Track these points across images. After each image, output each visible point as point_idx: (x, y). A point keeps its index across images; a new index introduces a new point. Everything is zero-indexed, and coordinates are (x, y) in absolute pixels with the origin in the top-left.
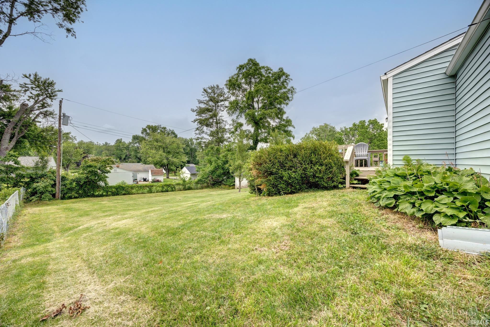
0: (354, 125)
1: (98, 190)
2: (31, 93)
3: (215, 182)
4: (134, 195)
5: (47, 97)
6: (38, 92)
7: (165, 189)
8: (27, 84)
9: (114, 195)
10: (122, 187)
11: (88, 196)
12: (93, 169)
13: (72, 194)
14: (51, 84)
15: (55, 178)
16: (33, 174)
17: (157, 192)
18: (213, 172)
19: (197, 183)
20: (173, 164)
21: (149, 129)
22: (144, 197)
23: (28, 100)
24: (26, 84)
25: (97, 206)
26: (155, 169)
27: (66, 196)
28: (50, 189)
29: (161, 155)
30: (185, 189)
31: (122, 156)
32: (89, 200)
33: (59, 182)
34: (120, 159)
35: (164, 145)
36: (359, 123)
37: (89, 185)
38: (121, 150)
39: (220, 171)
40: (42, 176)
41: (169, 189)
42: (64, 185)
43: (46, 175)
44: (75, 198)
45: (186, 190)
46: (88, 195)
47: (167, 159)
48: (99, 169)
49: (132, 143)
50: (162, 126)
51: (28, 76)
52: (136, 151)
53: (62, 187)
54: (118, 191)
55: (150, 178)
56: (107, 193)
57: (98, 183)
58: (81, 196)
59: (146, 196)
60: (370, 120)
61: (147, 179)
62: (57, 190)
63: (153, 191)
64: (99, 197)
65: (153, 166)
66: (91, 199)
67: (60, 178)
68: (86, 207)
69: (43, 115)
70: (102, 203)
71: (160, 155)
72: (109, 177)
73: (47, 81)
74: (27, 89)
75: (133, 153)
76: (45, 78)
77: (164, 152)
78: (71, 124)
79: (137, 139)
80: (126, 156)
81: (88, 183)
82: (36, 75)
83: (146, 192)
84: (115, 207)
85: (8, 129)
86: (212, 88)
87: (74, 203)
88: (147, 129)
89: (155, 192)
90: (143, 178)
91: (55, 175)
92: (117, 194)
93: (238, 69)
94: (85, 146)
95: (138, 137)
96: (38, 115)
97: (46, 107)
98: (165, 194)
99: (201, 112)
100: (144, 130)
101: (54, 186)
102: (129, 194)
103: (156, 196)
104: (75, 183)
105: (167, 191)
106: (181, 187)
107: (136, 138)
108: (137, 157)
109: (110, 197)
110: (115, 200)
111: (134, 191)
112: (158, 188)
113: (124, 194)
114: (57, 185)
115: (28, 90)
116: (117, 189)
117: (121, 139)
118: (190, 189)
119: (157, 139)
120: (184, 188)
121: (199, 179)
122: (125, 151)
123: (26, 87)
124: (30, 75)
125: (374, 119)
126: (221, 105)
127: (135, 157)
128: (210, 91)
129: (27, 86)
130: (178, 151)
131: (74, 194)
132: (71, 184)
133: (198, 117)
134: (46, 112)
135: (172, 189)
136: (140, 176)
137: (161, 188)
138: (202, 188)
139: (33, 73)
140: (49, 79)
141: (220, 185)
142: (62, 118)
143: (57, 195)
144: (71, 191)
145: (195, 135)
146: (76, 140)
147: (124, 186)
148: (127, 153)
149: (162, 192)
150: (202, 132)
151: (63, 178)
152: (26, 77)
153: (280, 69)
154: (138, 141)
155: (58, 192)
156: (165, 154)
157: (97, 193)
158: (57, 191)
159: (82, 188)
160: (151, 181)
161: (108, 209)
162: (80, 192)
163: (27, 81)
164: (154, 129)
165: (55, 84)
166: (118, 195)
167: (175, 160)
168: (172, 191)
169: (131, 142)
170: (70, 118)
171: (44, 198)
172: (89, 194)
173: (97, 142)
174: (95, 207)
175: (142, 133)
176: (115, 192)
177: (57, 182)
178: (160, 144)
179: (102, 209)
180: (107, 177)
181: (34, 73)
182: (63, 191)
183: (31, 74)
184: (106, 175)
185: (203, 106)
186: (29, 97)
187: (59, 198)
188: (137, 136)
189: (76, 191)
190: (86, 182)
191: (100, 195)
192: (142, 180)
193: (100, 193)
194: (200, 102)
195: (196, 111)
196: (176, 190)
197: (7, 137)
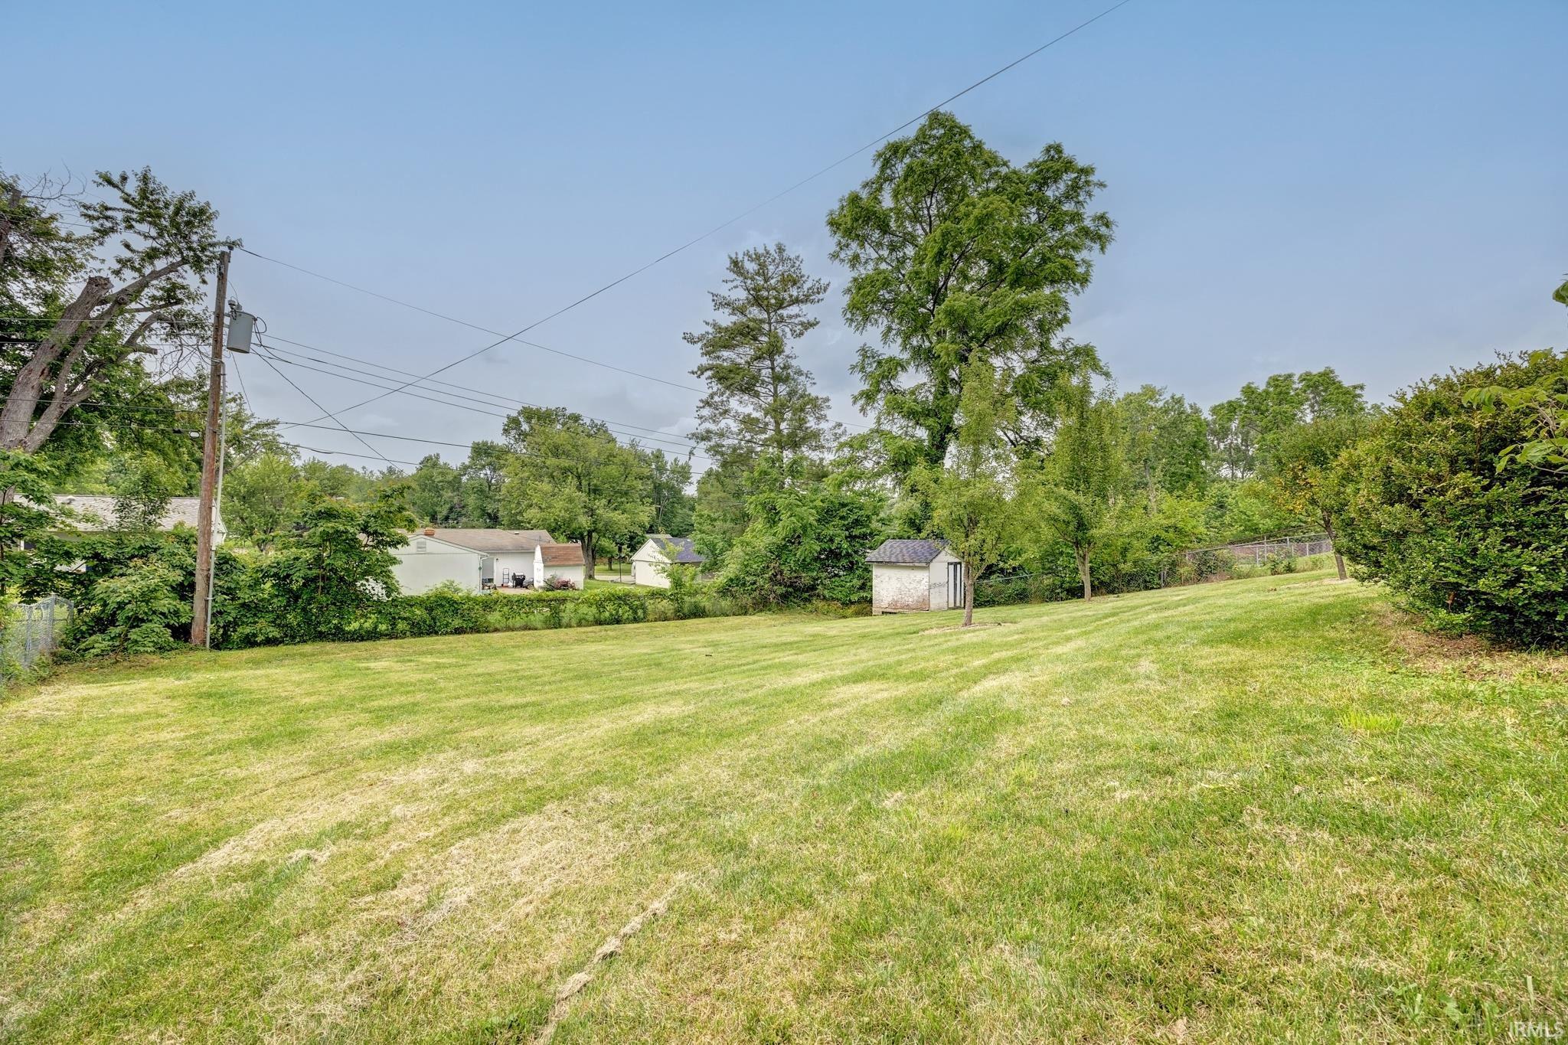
0: (1249, 391)
1: (359, 612)
2: (127, 246)
3: (790, 590)
4: (495, 635)
5: (184, 261)
6: (151, 240)
7: (607, 614)
8: (110, 209)
9: (420, 634)
10: (452, 603)
11: (321, 637)
12: (341, 528)
13: (259, 626)
14: (201, 215)
15: (190, 561)
16: (103, 544)
17: (579, 625)
18: (780, 551)
19: (724, 591)
20: (607, 530)
21: (529, 419)
22: (538, 645)
23: (117, 273)
24: (107, 209)
25: (348, 682)
26: (553, 543)
27: (235, 636)
28: (166, 602)
29: (571, 500)
30: (681, 615)
31: (438, 509)
32: (321, 653)
33: (208, 577)
34: (433, 518)
35: (580, 466)
36: (1268, 383)
37: (326, 590)
38: (437, 490)
39: (811, 546)
40: (144, 552)
41: (625, 612)
42: (229, 588)
43: (155, 550)
44: (270, 642)
45: (685, 617)
46: (321, 633)
47: (591, 512)
48: (364, 529)
49: (469, 467)
50: (568, 413)
51: (116, 179)
52: (482, 491)
53: (220, 598)
54: (434, 619)
55: (539, 574)
56: (394, 625)
57: (358, 584)
58: (291, 636)
59: (545, 640)
60: (1308, 374)
61: (527, 579)
62: (199, 612)
63: (565, 621)
64: (362, 640)
65: (545, 533)
66: (329, 646)
67: (214, 559)
68: (299, 684)
69: (165, 325)
70: (372, 665)
71: (567, 500)
72: (400, 562)
73: (187, 205)
74: (108, 224)
75: (472, 501)
76: (179, 194)
77: (579, 488)
78: (261, 350)
79: (488, 455)
80: (451, 509)
81: (321, 584)
82: (145, 179)
83: (539, 625)
84: (431, 687)
85: (31, 371)
86: (758, 257)
87: (257, 663)
88: (521, 419)
89: (574, 622)
90: (514, 575)
91: (192, 551)
92: (432, 631)
93: (879, 164)
94: (326, 474)
95: (489, 448)
96: (145, 326)
97: (179, 301)
98: (612, 630)
99: (721, 340)
100: (513, 423)
101: (184, 590)
102: (476, 630)
103: (581, 641)
104: (268, 585)
105: (618, 621)
106: (665, 605)
107: (482, 451)
108: (484, 513)
109: (406, 640)
110: (423, 653)
111: (494, 617)
112: (584, 609)
113: (458, 631)
114: (200, 587)
115: (112, 230)
116: (430, 610)
117: (438, 456)
118: (698, 613)
119: (557, 448)
120: (677, 611)
121: (732, 576)
122: (447, 494)
123: (107, 218)
124: (124, 179)
125: (1322, 370)
126: (790, 317)
127: (477, 513)
128: (751, 267)
129: (109, 213)
130: (624, 488)
131: (265, 627)
132: (255, 585)
133: (705, 361)
134: (179, 314)
135: (636, 613)
136: (504, 568)
137: (594, 610)
138: (744, 611)
139: (134, 168)
140: (192, 195)
141: (807, 600)
142: (227, 320)
143: (195, 630)
144: (255, 615)
145: (699, 421)
146: (299, 457)
147: (457, 597)
148: (456, 500)
149: (599, 622)
150: (721, 414)
151: (226, 562)
152: (110, 182)
153: (1048, 150)
154: (490, 459)
155: (203, 616)
156: (583, 496)
157: (355, 626)
158: (198, 614)
159: (296, 601)
160: (542, 584)
161: (397, 700)
162: (292, 618)
163: (112, 197)
164: (545, 417)
165: (215, 214)
166: (436, 633)
167: (617, 516)
168: (636, 620)
169: (467, 463)
170: (259, 322)
171: (136, 642)
172: (322, 628)
173: (364, 468)
174: (342, 687)
175: (506, 431)
176: (425, 622)
177: (199, 580)
178: (565, 463)
179: (371, 698)
180: (393, 561)
181: (140, 171)
182: (220, 613)
183: (129, 174)
184: (391, 551)
185: (726, 319)
186: (119, 261)
187: (204, 643)
188: (485, 444)
189: (271, 617)
190: (315, 579)
191: (368, 632)
192: (511, 584)
193: (368, 625)
194: (721, 303)
195: (700, 340)
196: (650, 617)
197: (23, 402)
